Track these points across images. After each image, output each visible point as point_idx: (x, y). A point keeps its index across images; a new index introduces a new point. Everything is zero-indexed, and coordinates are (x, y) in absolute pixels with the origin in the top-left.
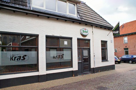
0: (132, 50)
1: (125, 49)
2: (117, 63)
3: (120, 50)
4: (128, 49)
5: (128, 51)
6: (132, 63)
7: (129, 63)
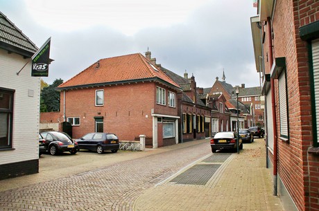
0: (111, 121)
1: (96, 119)
2: (68, 152)
3: (86, 121)
4: (102, 118)
5: (102, 124)
6: (103, 153)
7: (96, 152)
